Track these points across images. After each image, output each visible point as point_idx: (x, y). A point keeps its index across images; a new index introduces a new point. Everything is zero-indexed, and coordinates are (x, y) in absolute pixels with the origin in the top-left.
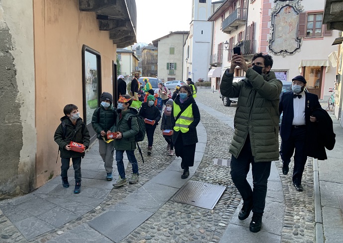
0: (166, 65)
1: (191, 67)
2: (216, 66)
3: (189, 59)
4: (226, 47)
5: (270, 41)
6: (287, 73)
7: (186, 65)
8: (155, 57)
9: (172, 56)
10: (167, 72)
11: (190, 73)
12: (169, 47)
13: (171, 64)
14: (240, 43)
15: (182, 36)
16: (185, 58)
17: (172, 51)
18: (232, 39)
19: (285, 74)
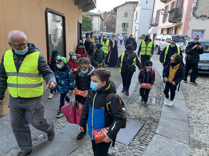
0: (122, 24)
1: (137, 26)
2: (154, 26)
3: (137, 21)
4: (162, 13)
5: (194, 8)
6: (204, 32)
7: (134, 25)
8: (115, 19)
9: (126, 18)
10: (122, 29)
11: (136, 30)
12: (124, 12)
13: (125, 23)
14: (172, 10)
15: (133, 4)
16: (134, 20)
17: (126, 15)
18: (167, 7)
19: (202, 33)
